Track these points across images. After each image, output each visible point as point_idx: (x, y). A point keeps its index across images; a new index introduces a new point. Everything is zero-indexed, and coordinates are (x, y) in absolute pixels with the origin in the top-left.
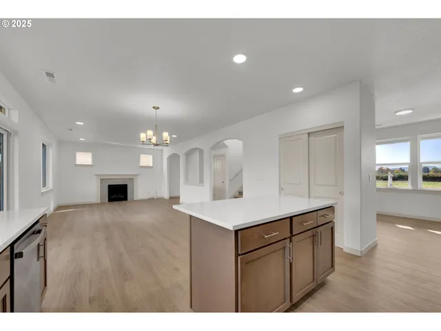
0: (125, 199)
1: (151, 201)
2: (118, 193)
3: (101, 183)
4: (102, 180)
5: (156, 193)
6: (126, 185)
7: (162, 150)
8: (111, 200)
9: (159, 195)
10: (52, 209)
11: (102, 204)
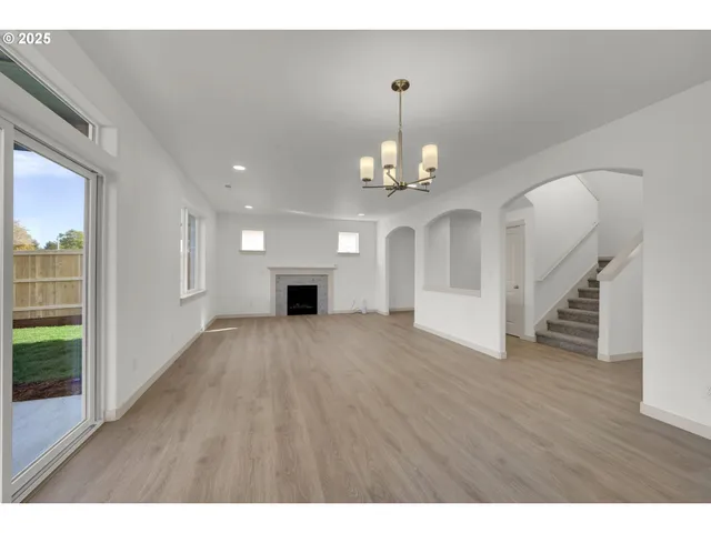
0: (314, 311)
1: (356, 317)
2: (302, 300)
3: (277, 282)
4: (278, 277)
5: (365, 301)
6: (316, 287)
7: (375, 223)
8: (292, 312)
9: (371, 307)
10: (203, 326)
11: (277, 318)
